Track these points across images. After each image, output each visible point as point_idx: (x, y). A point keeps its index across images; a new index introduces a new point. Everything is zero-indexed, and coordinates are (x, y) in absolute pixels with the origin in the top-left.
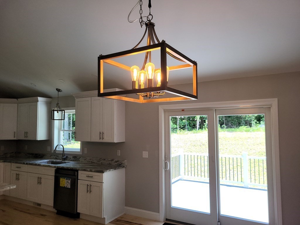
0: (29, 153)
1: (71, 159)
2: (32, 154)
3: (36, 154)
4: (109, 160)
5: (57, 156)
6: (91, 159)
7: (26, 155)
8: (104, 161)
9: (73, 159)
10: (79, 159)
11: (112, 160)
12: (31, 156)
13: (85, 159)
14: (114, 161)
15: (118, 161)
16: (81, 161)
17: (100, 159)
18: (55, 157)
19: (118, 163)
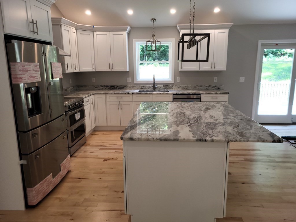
0: (100, 86)
1: (161, 88)
2: (107, 86)
3: (112, 86)
4: (207, 86)
5: (143, 86)
6: (186, 87)
7: (95, 88)
8: (201, 87)
9: (164, 88)
10: (171, 87)
11: (210, 86)
12: (104, 88)
13: (179, 87)
14: (212, 86)
15: (216, 86)
16: (174, 88)
17: (196, 86)
18: (140, 87)
19: (215, 87)
